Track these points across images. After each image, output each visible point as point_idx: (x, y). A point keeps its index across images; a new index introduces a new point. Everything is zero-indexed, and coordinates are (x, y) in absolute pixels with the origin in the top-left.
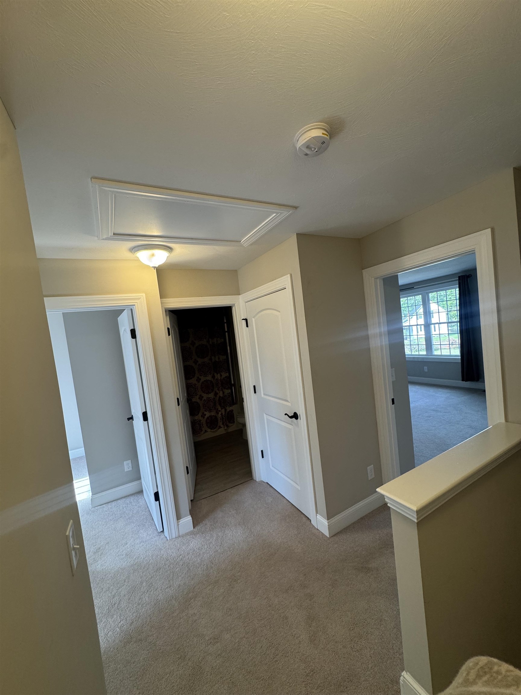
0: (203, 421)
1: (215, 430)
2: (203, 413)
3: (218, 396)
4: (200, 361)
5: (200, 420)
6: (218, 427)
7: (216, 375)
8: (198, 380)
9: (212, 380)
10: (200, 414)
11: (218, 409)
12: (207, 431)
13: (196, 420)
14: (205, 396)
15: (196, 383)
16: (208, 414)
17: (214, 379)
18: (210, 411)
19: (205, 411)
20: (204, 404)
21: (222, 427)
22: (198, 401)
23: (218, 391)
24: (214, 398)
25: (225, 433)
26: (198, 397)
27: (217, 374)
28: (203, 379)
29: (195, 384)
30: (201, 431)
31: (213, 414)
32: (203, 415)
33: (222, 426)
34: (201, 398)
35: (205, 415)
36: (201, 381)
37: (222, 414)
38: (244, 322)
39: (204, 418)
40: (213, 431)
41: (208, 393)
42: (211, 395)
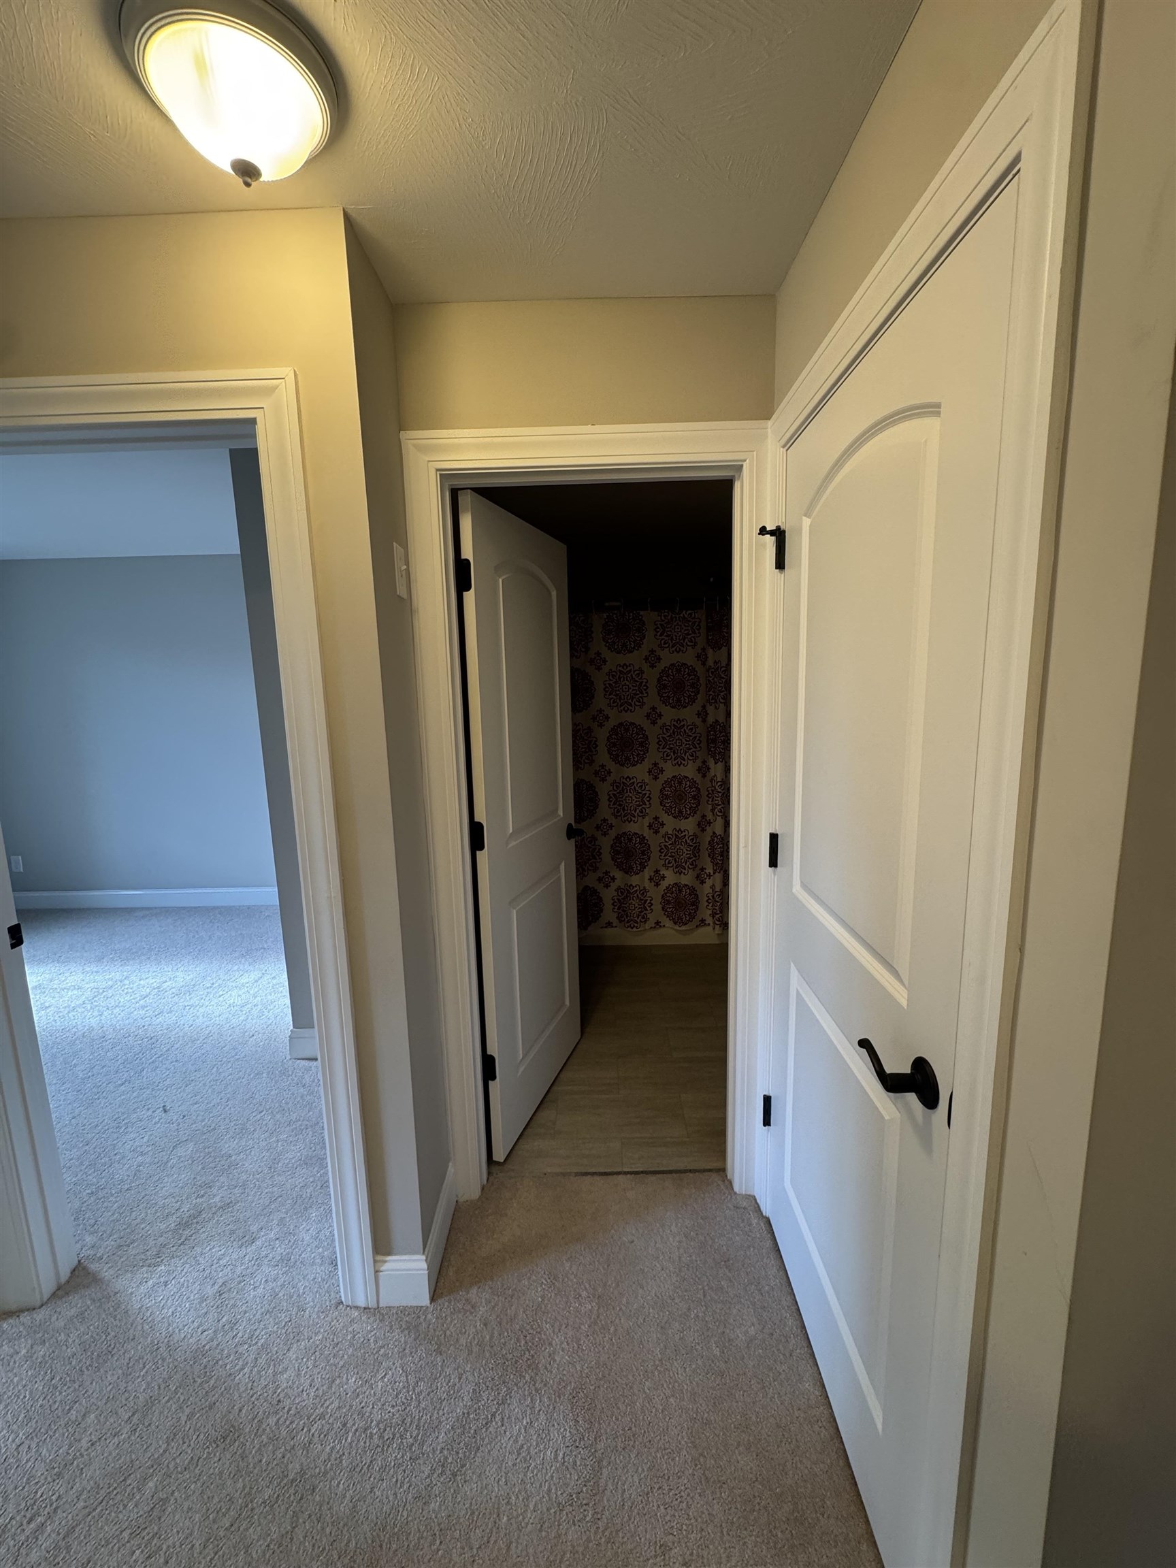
0: (655, 894)
1: (684, 928)
2: (657, 871)
3: (709, 830)
4: (669, 715)
5: (645, 891)
6: (696, 922)
7: (711, 763)
8: (655, 771)
9: (698, 778)
10: (647, 873)
11: (702, 869)
12: (662, 924)
13: (631, 885)
14: (670, 824)
15: (646, 781)
16: (670, 877)
17: (704, 776)
18: (679, 869)
19: (664, 865)
20: (665, 846)
21: (709, 924)
22: (647, 833)
23: (710, 816)
24: (695, 835)
25: (717, 942)
26: (646, 821)
27: (716, 763)
28: (670, 770)
29: (643, 784)
30: (645, 922)
31: (687, 879)
32: (657, 879)
33: (709, 920)
34: (656, 826)
35: (663, 877)
36: (663, 778)
37: (713, 887)
38: (770, 541)
39: (657, 885)
40: (678, 928)
41: (679, 815)
42: (689, 825)
